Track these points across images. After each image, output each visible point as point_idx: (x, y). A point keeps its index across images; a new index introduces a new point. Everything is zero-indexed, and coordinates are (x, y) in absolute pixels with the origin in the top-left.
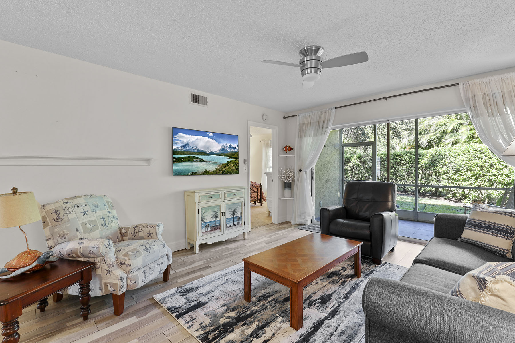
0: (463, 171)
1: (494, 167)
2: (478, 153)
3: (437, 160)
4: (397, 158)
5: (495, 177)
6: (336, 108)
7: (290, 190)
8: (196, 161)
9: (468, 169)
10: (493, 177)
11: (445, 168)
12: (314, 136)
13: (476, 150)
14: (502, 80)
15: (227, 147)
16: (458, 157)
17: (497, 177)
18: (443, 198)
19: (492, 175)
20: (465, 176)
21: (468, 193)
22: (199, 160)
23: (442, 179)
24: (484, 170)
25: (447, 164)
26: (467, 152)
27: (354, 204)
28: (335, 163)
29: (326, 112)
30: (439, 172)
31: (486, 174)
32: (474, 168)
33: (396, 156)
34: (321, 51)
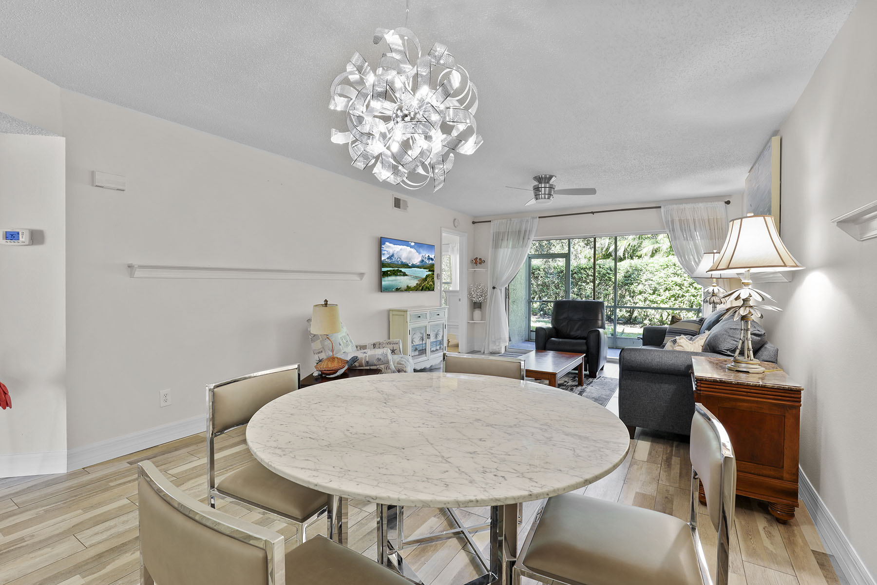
0: (661, 291)
1: (693, 286)
2: (677, 268)
3: (632, 276)
4: (582, 271)
5: (694, 298)
6: (539, 217)
7: (481, 311)
8: (400, 275)
9: (667, 288)
10: (692, 297)
11: (640, 287)
12: (512, 248)
13: (675, 265)
14: (694, 208)
15: (426, 258)
16: (656, 273)
17: (696, 298)
18: (638, 325)
19: (691, 296)
20: (663, 297)
21: (666, 319)
22: (402, 274)
23: (638, 301)
24: (683, 289)
25: (644, 282)
26: (666, 266)
27: (564, 324)
28: (521, 279)
29: (527, 221)
30: (634, 292)
31: (686, 295)
32: (673, 287)
33: (582, 269)
34: (553, 179)
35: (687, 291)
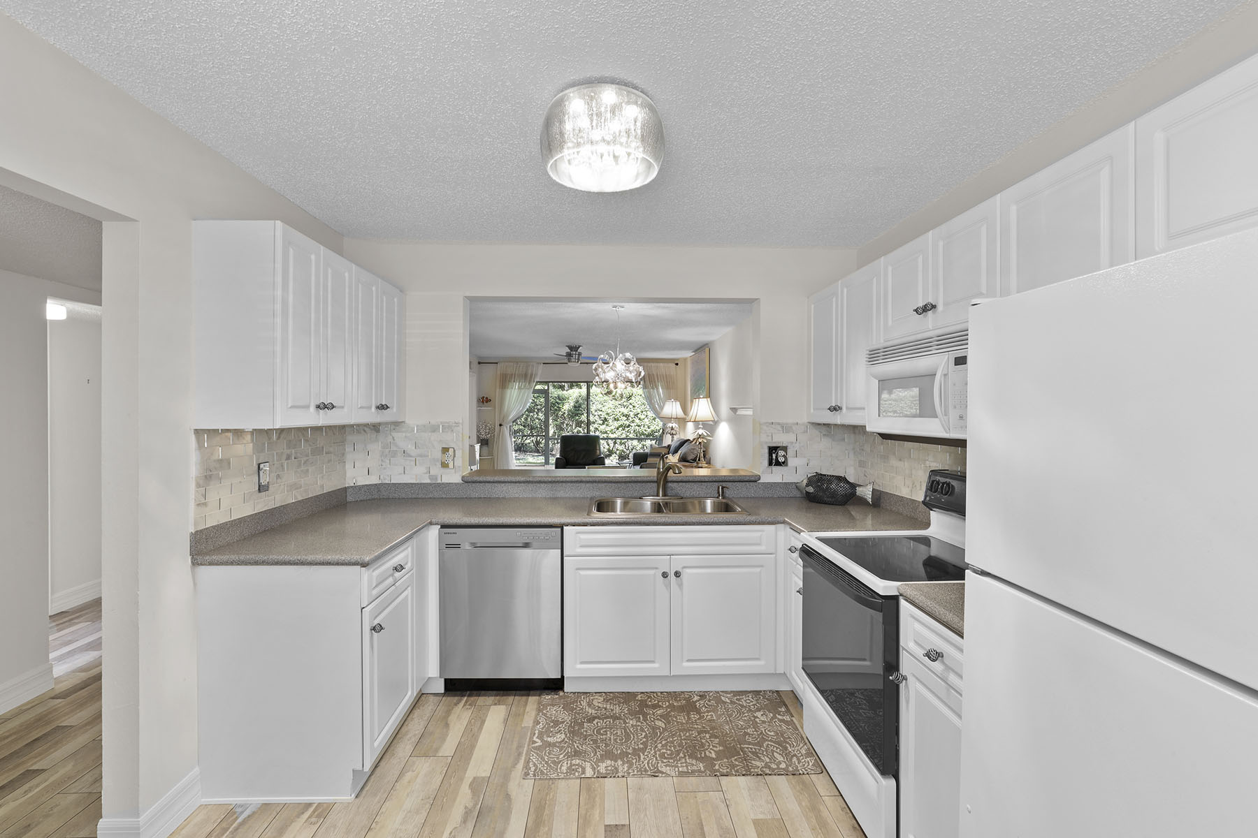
0: (610, 421)
6: (544, 363)
10: (637, 427)
12: (518, 390)
20: (613, 427)
27: (572, 454)
29: (533, 366)
31: (632, 425)
34: (581, 348)
35: (633, 422)
